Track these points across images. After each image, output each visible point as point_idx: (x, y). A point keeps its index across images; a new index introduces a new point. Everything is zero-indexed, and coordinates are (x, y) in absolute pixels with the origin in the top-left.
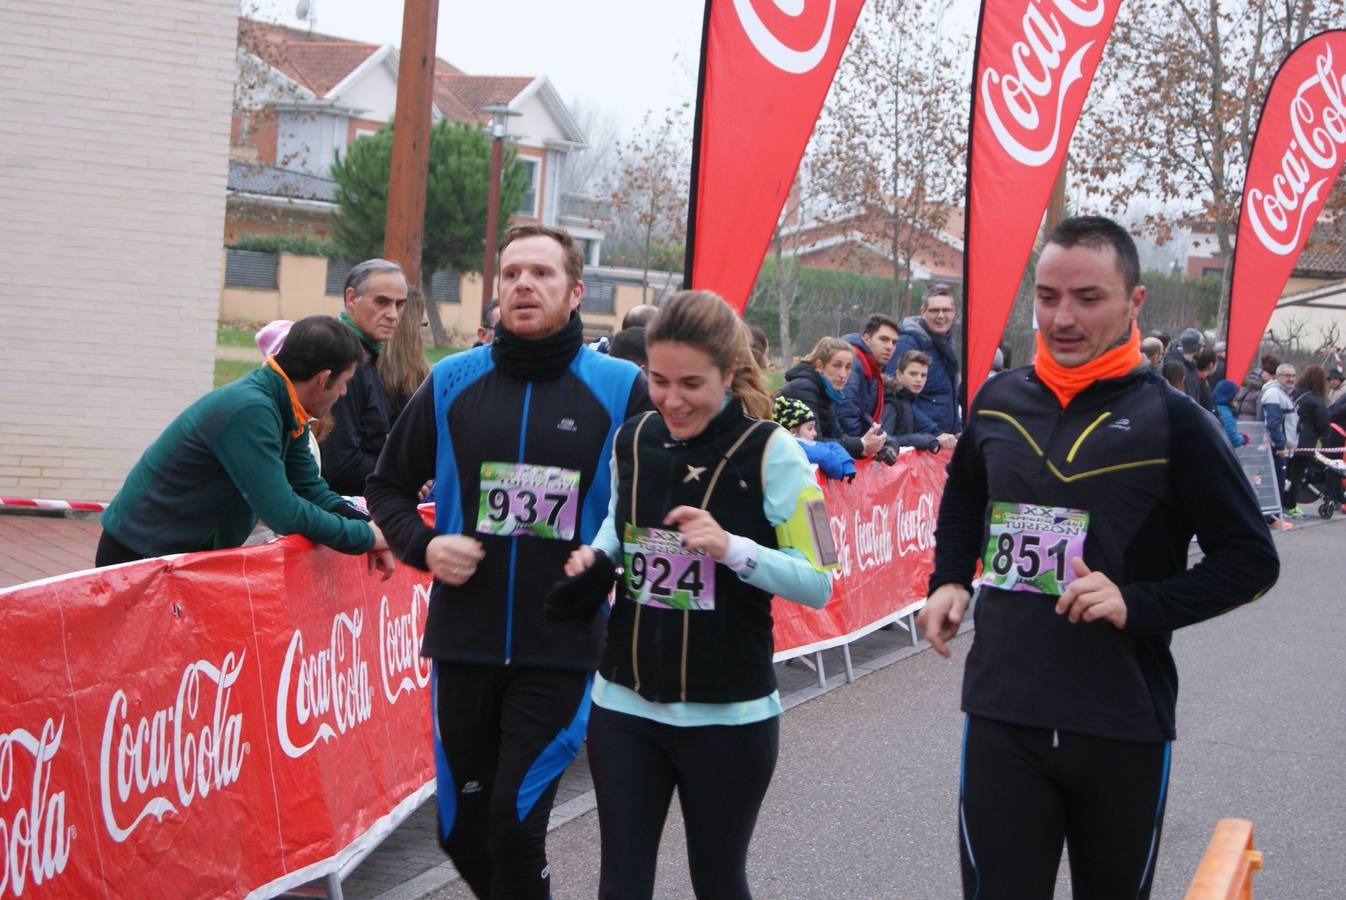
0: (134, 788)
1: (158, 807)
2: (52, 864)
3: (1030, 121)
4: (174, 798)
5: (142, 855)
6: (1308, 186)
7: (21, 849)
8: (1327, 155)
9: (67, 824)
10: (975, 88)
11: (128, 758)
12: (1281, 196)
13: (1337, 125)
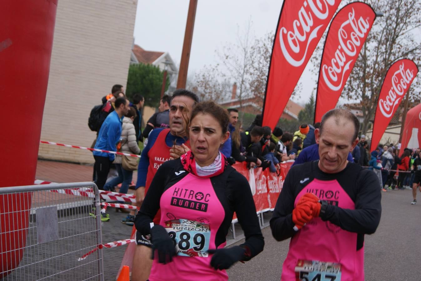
3: (335, 79)
6: (396, 100)
8: (401, 91)
12: (388, 102)
13: (404, 84)
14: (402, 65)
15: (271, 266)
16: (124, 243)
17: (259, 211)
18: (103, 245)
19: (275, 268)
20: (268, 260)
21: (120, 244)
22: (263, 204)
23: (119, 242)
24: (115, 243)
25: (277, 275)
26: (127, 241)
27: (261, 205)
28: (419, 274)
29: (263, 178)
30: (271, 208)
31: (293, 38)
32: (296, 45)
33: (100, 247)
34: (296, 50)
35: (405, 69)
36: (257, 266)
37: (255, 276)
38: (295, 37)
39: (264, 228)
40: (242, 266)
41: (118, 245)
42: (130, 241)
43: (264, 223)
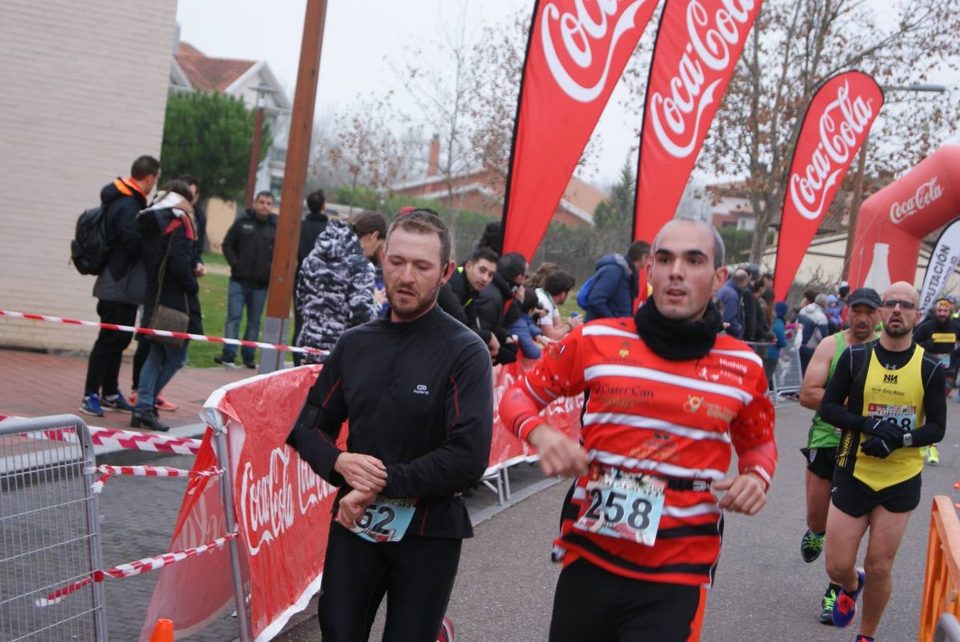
0: (306, 487)
1: (313, 499)
2: (290, 520)
3: (679, 128)
4: (317, 496)
5: (310, 524)
6: (829, 174)
7: (281, 509)
8: (842, 153)
9: (293, 500)
10: (646, 105)
11: (304, 471)
12: (811, 180)
13: (849, 134)
14: (844, 87)
15: (529, 603)
16: (157, 563)
17: (497, 463)
18: (105, 573)
19: (540, 608)
20: (521, 587)
21: (147, 568)
22: (508, 447)
23: (145, 561)
24: (136, 565)
25: (543, 627)
26: (165, 559)
27: (504, 447)
28: (892, 613)
29: (506, 382)
30: (529, 455)
31: (574, 31)
32: (582, 49)
33: (98, 577)
34: (583, 59)
35: (852, 97)
36: (494, 605)
37: (490, 632)
38: (578, 28)
39: (512, 506)
40: (456, 606)
41: (142, 571)
42: (172, 557)
43: (512, 492)
